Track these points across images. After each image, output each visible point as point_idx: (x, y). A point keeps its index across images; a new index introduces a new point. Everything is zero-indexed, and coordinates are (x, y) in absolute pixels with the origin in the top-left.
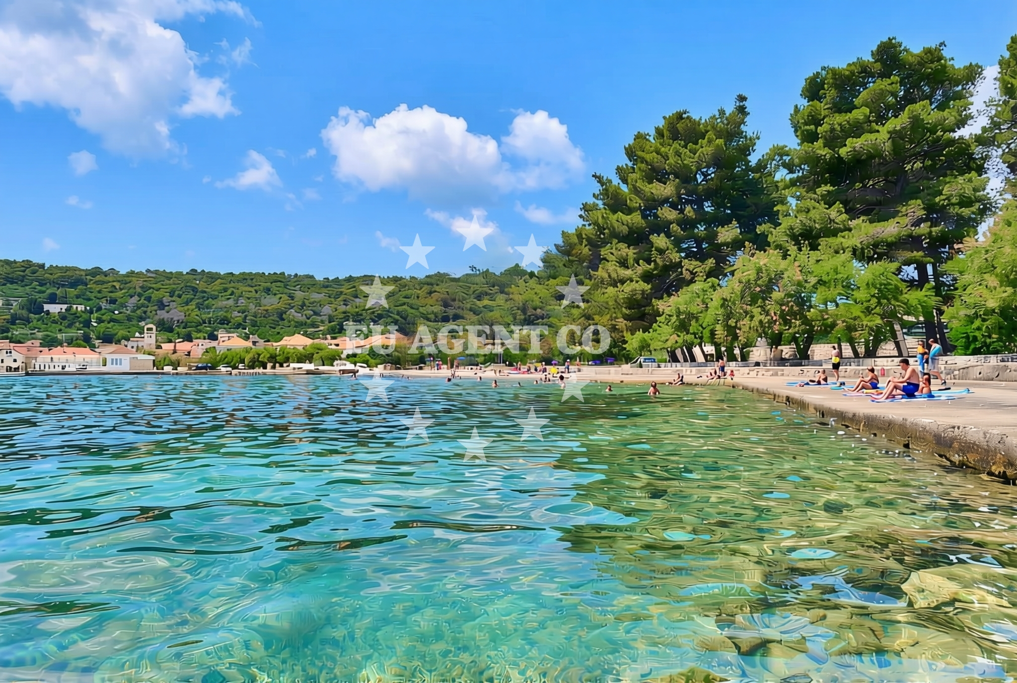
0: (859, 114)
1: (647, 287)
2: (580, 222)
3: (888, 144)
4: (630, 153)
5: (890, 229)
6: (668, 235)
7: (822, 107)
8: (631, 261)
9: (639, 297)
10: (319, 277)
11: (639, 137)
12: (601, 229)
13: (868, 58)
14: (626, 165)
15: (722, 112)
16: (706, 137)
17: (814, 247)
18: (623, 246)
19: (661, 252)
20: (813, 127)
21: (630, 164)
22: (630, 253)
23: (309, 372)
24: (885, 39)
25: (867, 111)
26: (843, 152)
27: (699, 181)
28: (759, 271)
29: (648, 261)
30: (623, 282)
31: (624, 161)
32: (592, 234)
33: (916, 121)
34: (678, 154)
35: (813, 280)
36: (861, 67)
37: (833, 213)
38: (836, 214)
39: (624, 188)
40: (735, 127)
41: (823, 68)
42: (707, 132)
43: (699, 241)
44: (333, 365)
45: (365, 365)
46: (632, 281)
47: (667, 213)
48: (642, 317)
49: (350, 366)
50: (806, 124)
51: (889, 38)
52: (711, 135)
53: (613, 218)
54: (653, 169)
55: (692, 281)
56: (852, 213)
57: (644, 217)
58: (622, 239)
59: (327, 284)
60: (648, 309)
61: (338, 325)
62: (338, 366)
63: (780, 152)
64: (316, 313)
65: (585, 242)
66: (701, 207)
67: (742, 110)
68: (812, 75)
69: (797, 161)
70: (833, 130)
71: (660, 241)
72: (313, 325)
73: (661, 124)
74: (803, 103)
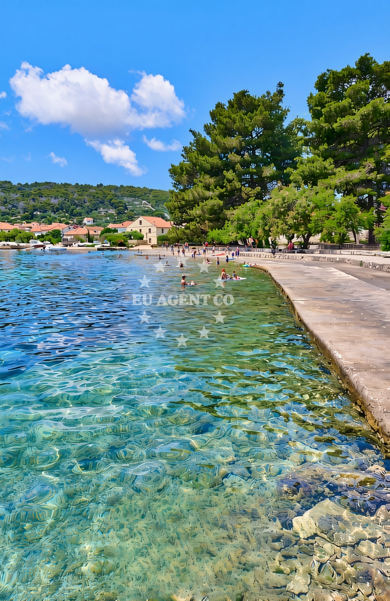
0: (345, 102)
1: (221, 203)
2: (182, 159)
3: (360, 123)
4: (213, 115)
5: (356, 175)
6: (234, 171)
7: (326, 95)
8: (212, 187)
9: (216, 208)
10: (15, 183)
11: (219, 106)
12: (195, 165)
13: (353, 66)
14: (210, 123)
15: (268, 93)
16: (259, 109)
17: (315, 184)
18: (207, 176)
19: (230, 181)
20: (319, 108)
21: (213, 123)
22: (212, 181)
23: (13, 248)
24: (364, 55)
25: (350, 100)
26: (335, 125)
27: (254, 136)
28: (284, 199)
29: (222, 187)
30: (207, 199)
31: (209, 121)
32: (190, 168)
33: (376, 110)
34: (242, 119)
35: (312, 205)
36: (349, 72)
37: (327, 164)
38: (328, 164)
39: (209, 139)
40: (275, 104)
41: (328, 71)
42: (259, 106)
43: (252, 174)
44: (28, 242)
45: (49, 242)
46: (212, 199)
47: (233, 157)
48: (218, 220)
49: (39, 243)
50: (316, 105)
51: (366, 54)
52: (261, 108)
53: (201, 158)
54: (226, 129)
55: (247, 201)
56: (337, 164)
57: (221, 159)
58: (207, 172)
59: (20, 188)
60: (221, 216)
61: (30, 214)
62: (32, 243)
63: (300, 122)
64: (13, 206)
65: (185, 172)
66: (254, 153)
67: (281, 93)
68: (321, 74)
69: (309, 130)
70: (331, 111)
71: (229, 174)
72: (13, 215)
73: (232, 97)
74: (315, 92)
